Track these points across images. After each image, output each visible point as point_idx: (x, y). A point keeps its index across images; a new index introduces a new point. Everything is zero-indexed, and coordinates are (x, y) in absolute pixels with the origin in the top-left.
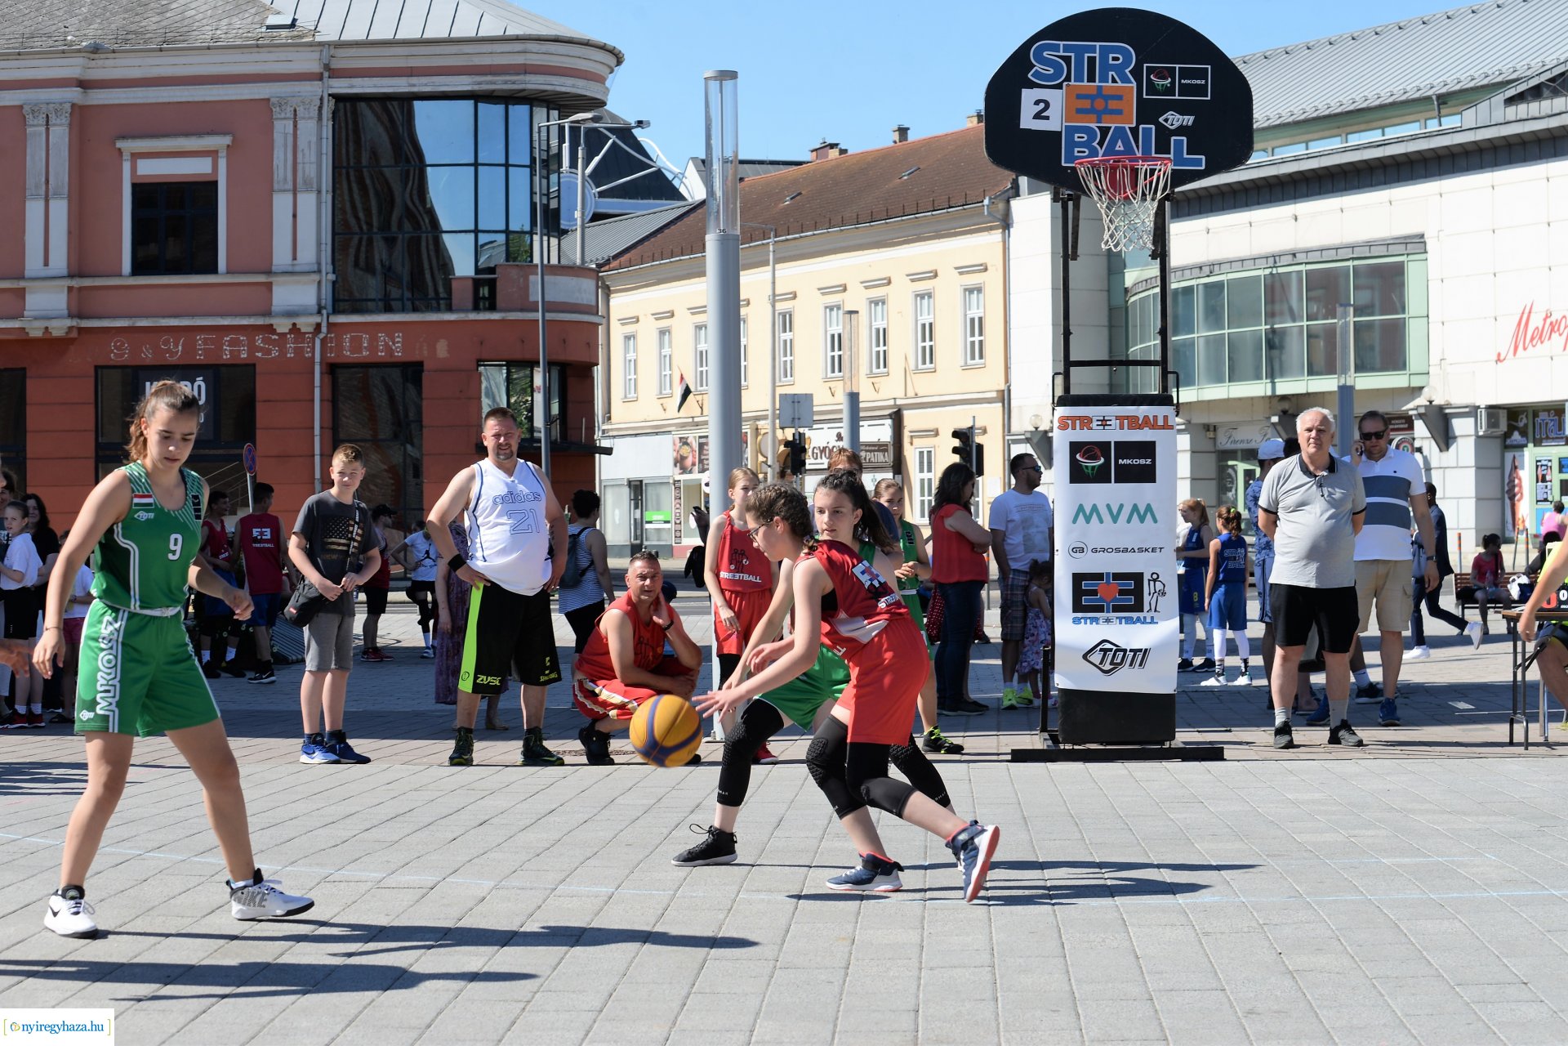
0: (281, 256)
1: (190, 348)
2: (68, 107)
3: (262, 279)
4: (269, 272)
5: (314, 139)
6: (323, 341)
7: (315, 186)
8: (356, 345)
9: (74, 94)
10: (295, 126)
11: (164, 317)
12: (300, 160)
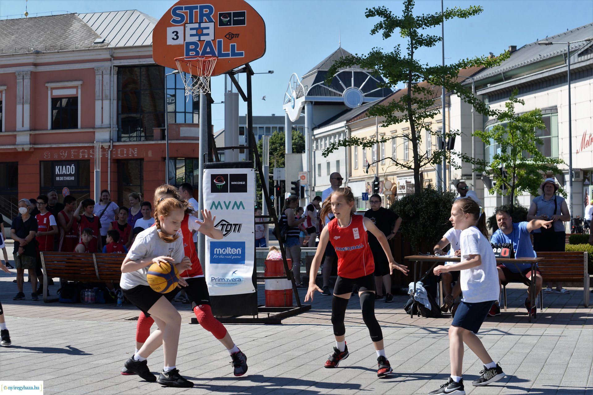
0: (98, 123)
1: (69, 154)
2: (29, 73)
3: (91, 130)
4: (94, 128)
5: (108, 81)
6: (111, 151)
7: (109, 98)
8: (122, 153)
9: (32, 68)
10: (103, 77)
11: (61, 144)
12: (104, 89)
